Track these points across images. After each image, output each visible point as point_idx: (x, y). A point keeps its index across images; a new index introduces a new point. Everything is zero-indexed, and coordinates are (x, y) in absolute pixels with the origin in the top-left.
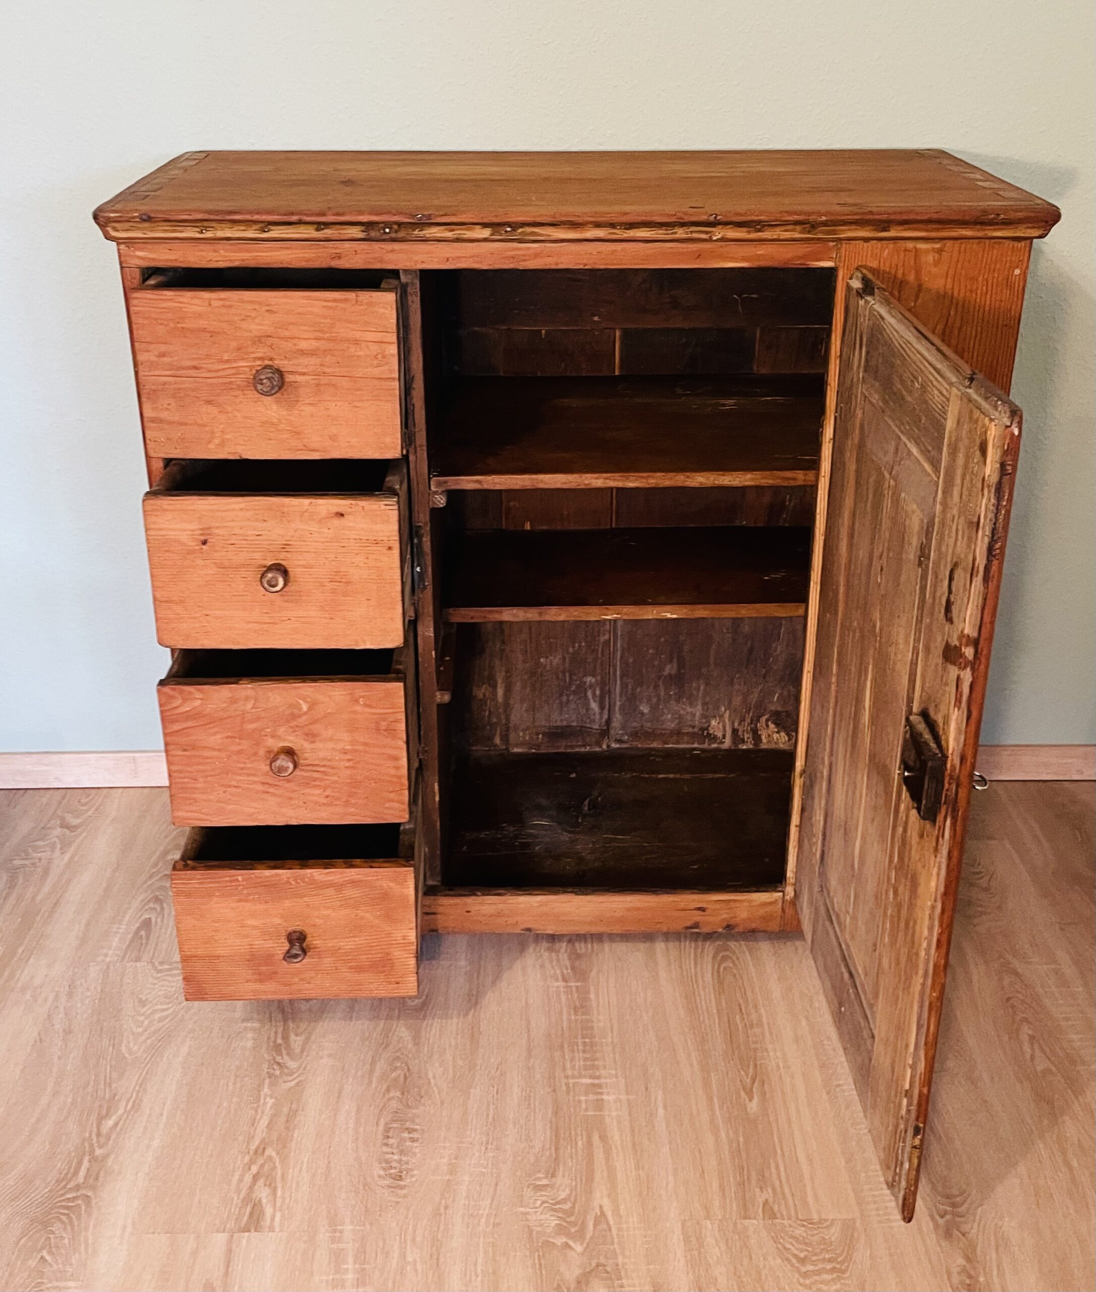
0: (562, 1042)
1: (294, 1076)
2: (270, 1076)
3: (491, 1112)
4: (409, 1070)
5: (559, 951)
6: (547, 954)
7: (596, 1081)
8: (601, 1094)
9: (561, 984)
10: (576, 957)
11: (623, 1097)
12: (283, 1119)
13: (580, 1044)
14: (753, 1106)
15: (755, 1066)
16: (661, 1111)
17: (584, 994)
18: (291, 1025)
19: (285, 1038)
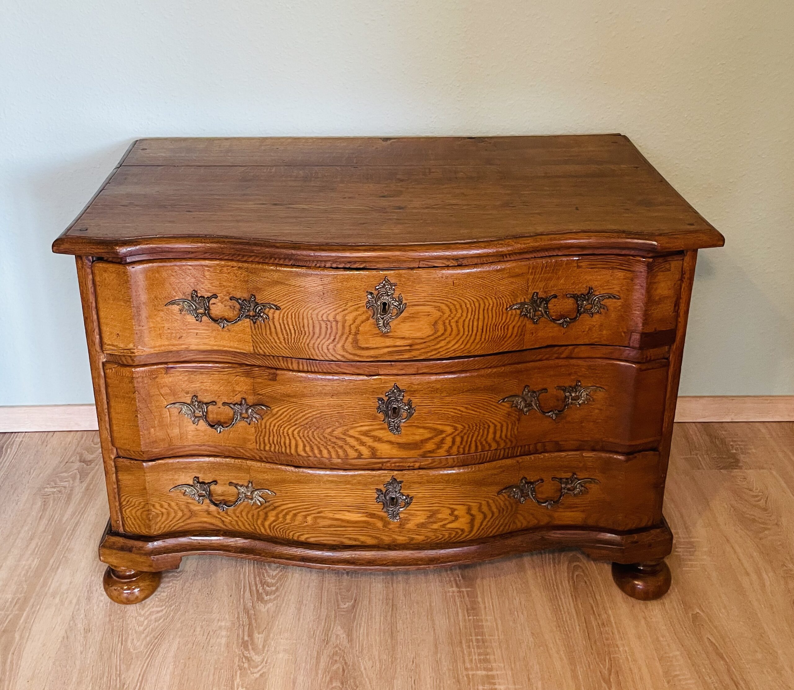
4: (346, 663)
7: (490, 673)
13: (474, 641)
17: (473, 597)
18: (255, 625)
19: (250, 635)
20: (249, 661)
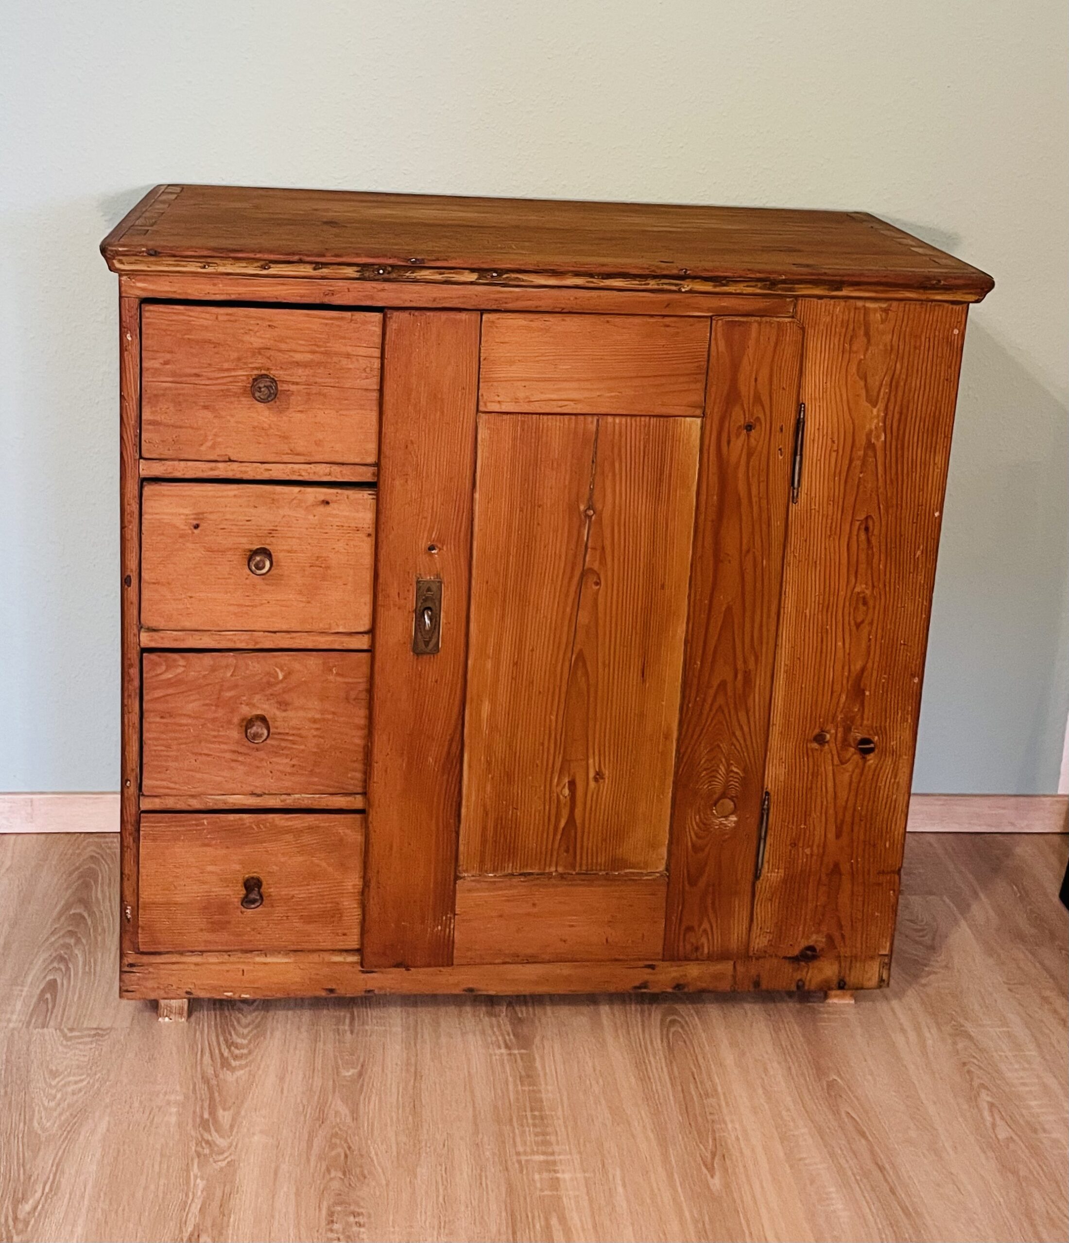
0: (511, 1115)
1: (226, 1155)
2: (199, 1155)
3: (441, 1191)
4: (349, 1148)
5: (499, 1016)
6: (487, 1019)
7: (551, 1158)
8: (555, 1171)
9: (503, 1051)
10: (517, 1022)
11: (579, 1175)
12: (216, 1204)
13: (529, 1117)
14: (716, 1183)
15: (714, 1139)
16: (620, 1189)
17: (529, 1061)
18: (218, 1099)
19: (213, 1112)
20: (210, 1146)
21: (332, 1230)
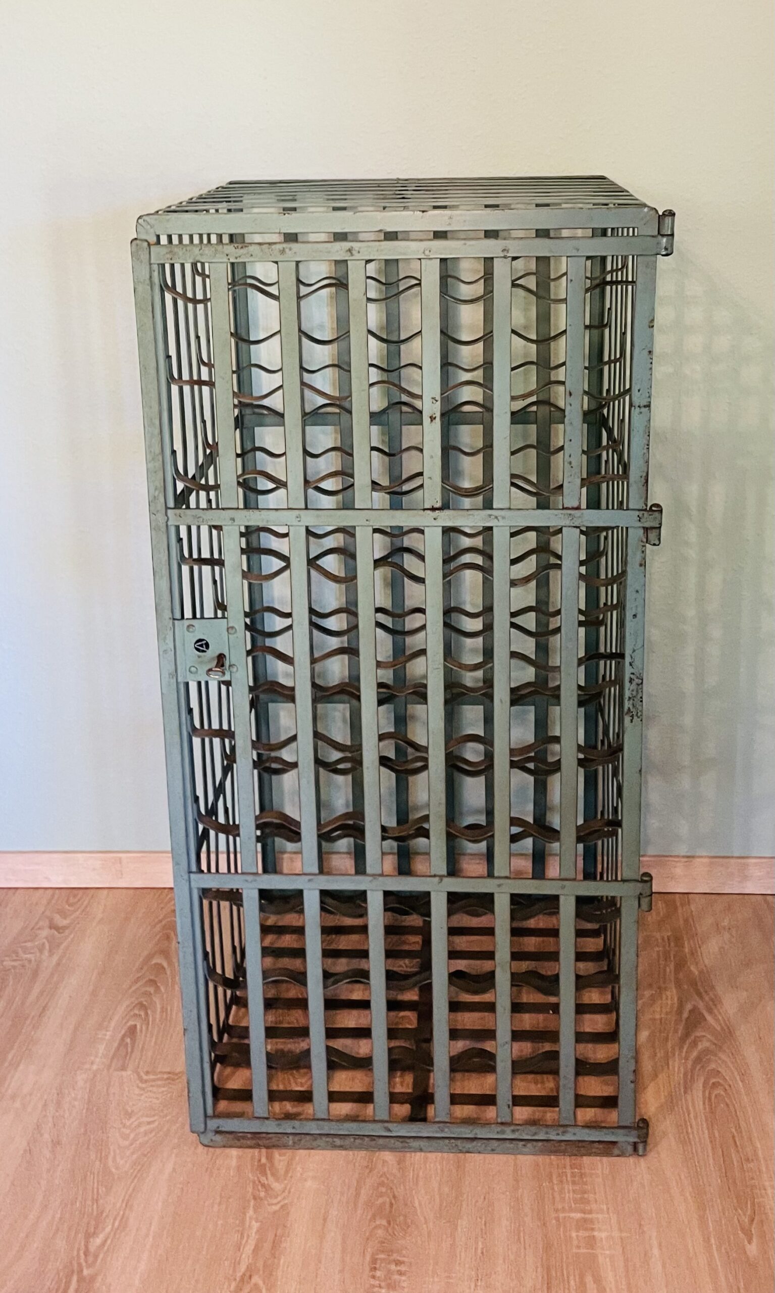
20: (266, 1189)
21: (374, 1277)
